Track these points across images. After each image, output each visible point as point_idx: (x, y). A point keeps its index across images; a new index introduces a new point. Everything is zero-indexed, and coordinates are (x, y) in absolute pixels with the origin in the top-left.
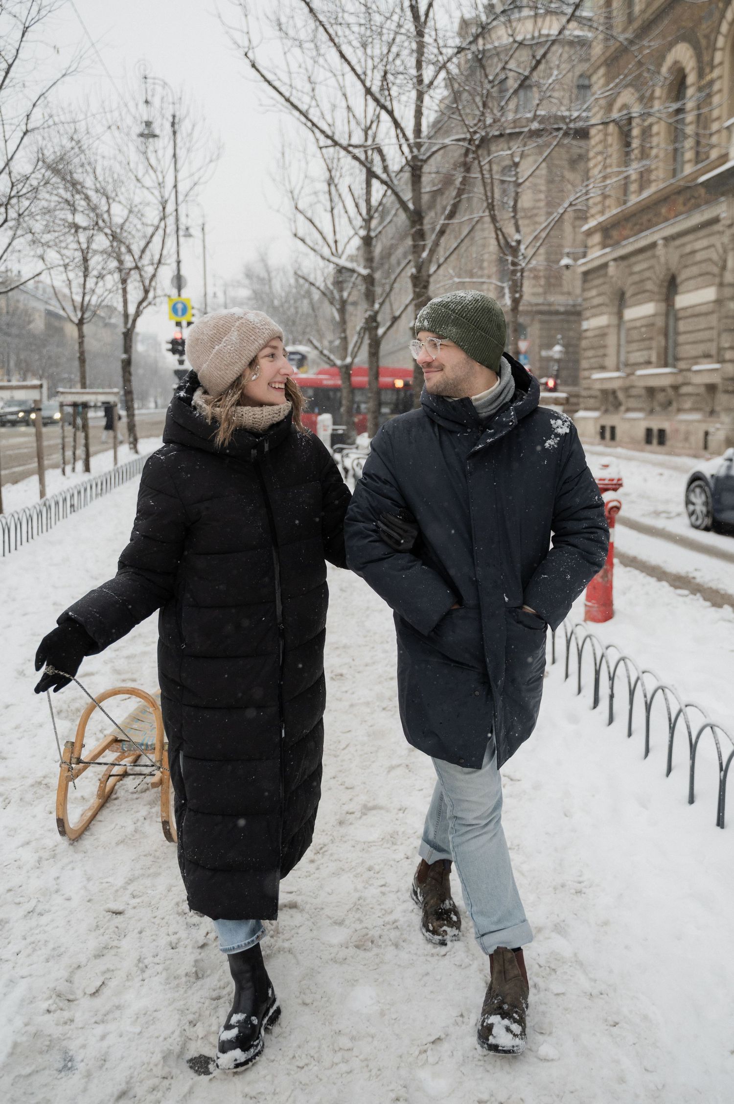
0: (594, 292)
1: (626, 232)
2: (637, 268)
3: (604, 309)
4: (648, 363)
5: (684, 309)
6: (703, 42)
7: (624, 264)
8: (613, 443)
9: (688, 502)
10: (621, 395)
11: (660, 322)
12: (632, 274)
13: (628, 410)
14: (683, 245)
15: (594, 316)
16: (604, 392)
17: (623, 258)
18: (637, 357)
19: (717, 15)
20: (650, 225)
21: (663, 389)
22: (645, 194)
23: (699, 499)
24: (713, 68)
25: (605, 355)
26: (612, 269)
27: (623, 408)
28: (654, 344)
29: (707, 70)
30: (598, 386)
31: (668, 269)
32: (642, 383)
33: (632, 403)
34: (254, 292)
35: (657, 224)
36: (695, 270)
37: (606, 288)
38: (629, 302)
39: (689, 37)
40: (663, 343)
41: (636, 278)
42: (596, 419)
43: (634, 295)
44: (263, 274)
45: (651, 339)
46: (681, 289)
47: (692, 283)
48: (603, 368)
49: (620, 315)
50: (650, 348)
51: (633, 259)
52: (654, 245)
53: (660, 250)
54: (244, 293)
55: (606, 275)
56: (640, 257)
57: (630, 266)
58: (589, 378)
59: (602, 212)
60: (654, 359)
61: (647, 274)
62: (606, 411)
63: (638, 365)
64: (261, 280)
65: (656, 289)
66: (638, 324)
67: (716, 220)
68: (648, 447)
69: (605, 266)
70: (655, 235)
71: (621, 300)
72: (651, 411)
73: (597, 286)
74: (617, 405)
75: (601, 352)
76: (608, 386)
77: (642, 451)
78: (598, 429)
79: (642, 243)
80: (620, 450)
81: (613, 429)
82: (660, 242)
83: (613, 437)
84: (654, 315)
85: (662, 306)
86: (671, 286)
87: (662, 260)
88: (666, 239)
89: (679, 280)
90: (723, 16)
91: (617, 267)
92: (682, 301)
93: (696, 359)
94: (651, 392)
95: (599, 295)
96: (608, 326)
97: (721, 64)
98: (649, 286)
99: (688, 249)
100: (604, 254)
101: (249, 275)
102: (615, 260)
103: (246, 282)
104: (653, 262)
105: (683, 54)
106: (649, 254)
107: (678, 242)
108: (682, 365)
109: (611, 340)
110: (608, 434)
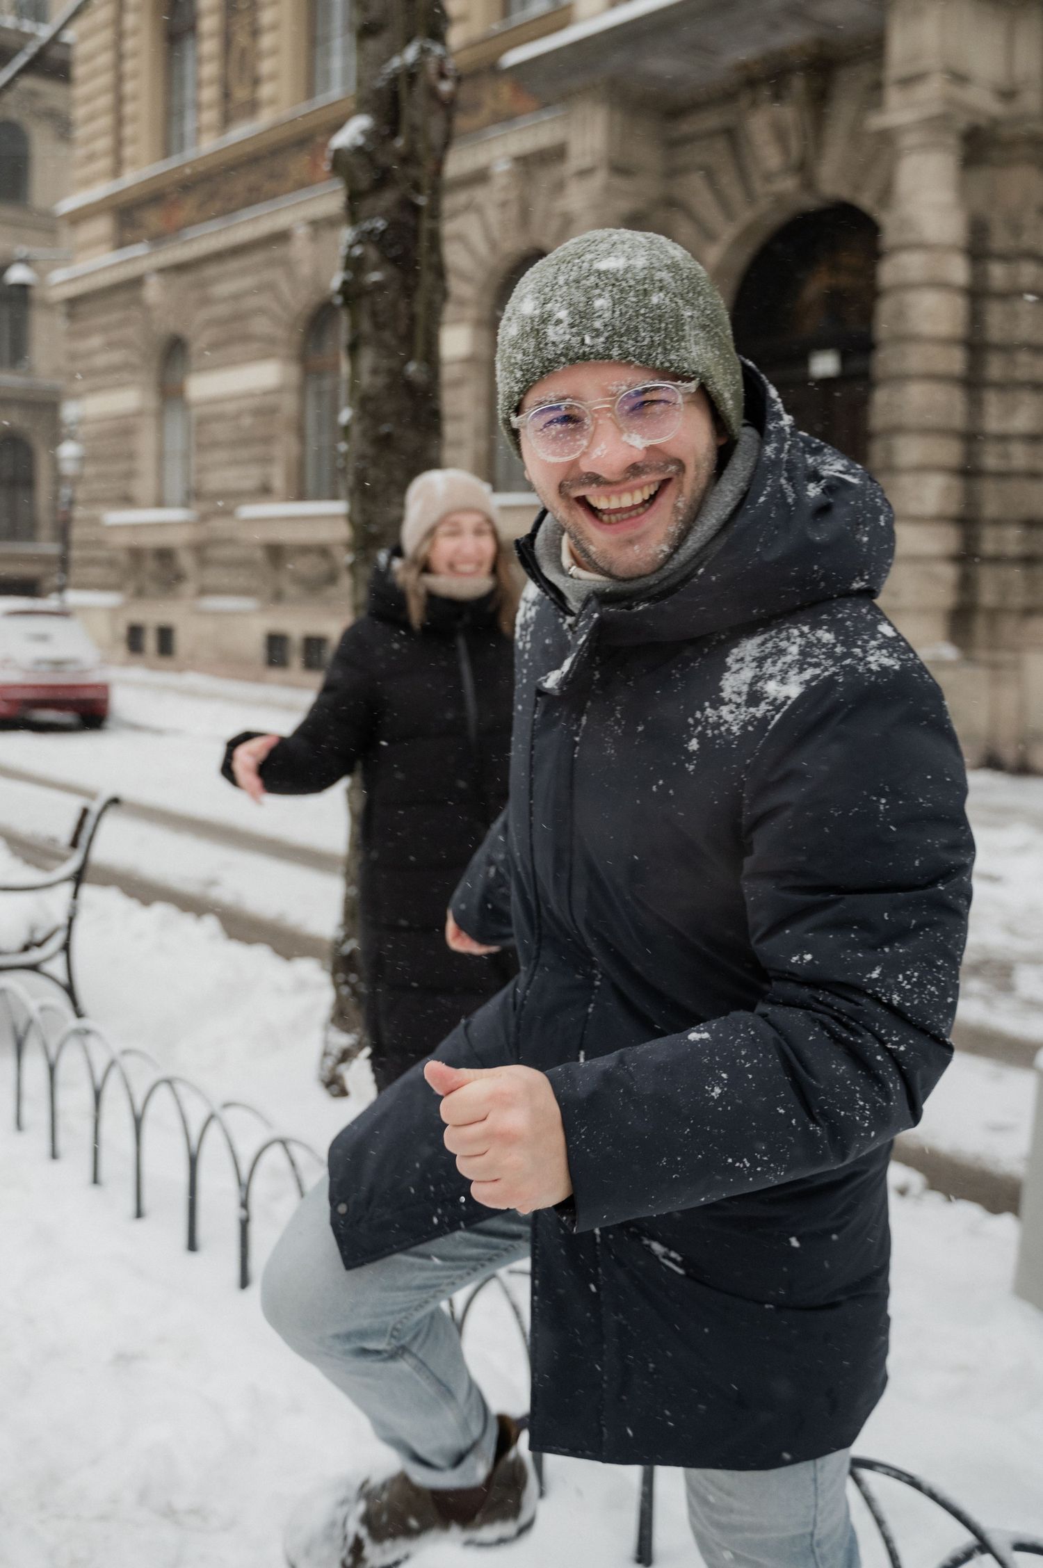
0: (96, 341)
1: (183, 214)
2: (223, 289)
3: (126, 376)
4: (264, 491)
7: (185, 280)
8: (164, 662)
10: (186, 561)
12: (206, 301)
13: (203, 591)
15: (94, 390)
16: (136, 554)
17: (181, 268)
18: (221, 478)
20: (254, 197)
22: (241, 132)
25: (130, 475)
26: (153, 291)
27: (189, 588)
28: (276, 450)
30: (123, 539)
31: (318, 290)
32: (256, 535)
35: (273, 196)
37: (131, 332)
38: (200, 360)
40: (296, 450)
41: (222, 310)
42: (114, 611)
43: (216, 346)
45: (269, 440)
48: (127, 501)
49: (172, 388)
50: (266, 460)
51: (211, 271)
52: (281, 237)
53: (300, 251)
55: (135, 303)
56: (234, 265)
57: (201, 284)
58: (95, 521)
60: (278, 479)
61: (254, 302)
62: (140, 593)
63: (241, 496)
65: (280, 333)
66: (230, 407)
68: (276, 674)
69: (136, 283)
70: (281, 216)
71: (174, 360)
72: (278, 597)
73: (105, 328)
74: (174, 580)
75: (121, 467)
76: (150, 540)
77: (258, 680)
78: (122, 630)
79: (247, 231)
80: (192, 679)
81: (165, 631)
82: (301, 232)
83: (167, 649)
84: (279, 390)
85: (295, 373)
87: (306, 270)
88: (313, 224)
91: (170, 286)
94: (276, 553)
95: (111, 345)
96: (139, 413)
98: (261, 325)
100: (128, 261)
102: (162, 271)
104: (275, 275)
109: (143, 443)
110: (150, 642)
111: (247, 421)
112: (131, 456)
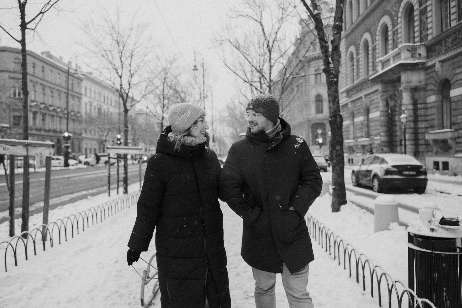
1: (353, 93)
2: (358, 105)
3: (348, 118)
4: (362, 137)
5: (372, 119)
6: (373, 32)
7: (353, 103)
9: (352, 179)
10: (354, 148)
11: (365, 123)
12: (356, 107)
13: (357, 153)
14: (370, 97)
15: (346, 120)
16: (350, 147)
17: (353, 101)
18: (358, 135)
19: (376, 24)
20: (361, 90)
21: (367, 145)
22: (359, 80)
23: (354, 178)
24: (376, 41)
25: (349, 134)
26: (349, 105)
27: (355, 152)
28: (364, 130)
29: (375, 41)
30: (348, 145)
31: (367, 105)
32: (360, 144)
33: (358, 150)
34: (230, 113)
36: (374, 106)
37: (348, 111)
38: (355, 116)
39: (369, 30)
40: (367, 129)
41: (357, 108)
42: (347, 156)
43: (357, 113)
44: (233, 107)
45: (362, 128)
46: (371, 111)
47: (374, 110)
48: (348, 138)
49: (353, 120)
50: (362, 132)
51: (356, 102)
52: (361, 98)
53: (363, 99)
54: (226, 114)
55: (348, 107)
56: (358, 101)
57: (355, 104)
58: (346, 142)
59: (346, 86)
60: (364, 134)
61: (361, 107)
62: (350, 153)
63: (359, 137)
64: (232, 110)
65: (363, 112)
66: (358, 123)
67: (377, 91)
69: (347, 104)
70: (362, 94)
71: (353, 116)
72: (364, 153)
73: (345, 111)
74: (353, 151)
75: (348, 133)
76: (350, 145)
78: (348, 160)
79: (358, 96)
81: (352, 159)
82: (363, 97)
83: (352, 162)
84: (364, 120)
85: (366, 118)
86: (368, 111)
87: (364, 102)
88: (366, 96)
89: (370, 109)
90: (378, 25)
91: (351, 104)
92: (371, 116)
93: (376, 135)
94: (363, 147)
95: (347, 113)
96: (349, 124)
97: (378, 40)
98: (361, 111)
99: (372, 99)
100: (347, 100)
101: (228, 108)
102: (350, 102)
103: (227, 110)
104: (361, 103)
105: (367, 36)
106: (360, 101)
107: (369, 96)
108: (372, 137)
109: (351, 129)
110: (351, 161)
111: (360, 125)
112: (348, 131)
